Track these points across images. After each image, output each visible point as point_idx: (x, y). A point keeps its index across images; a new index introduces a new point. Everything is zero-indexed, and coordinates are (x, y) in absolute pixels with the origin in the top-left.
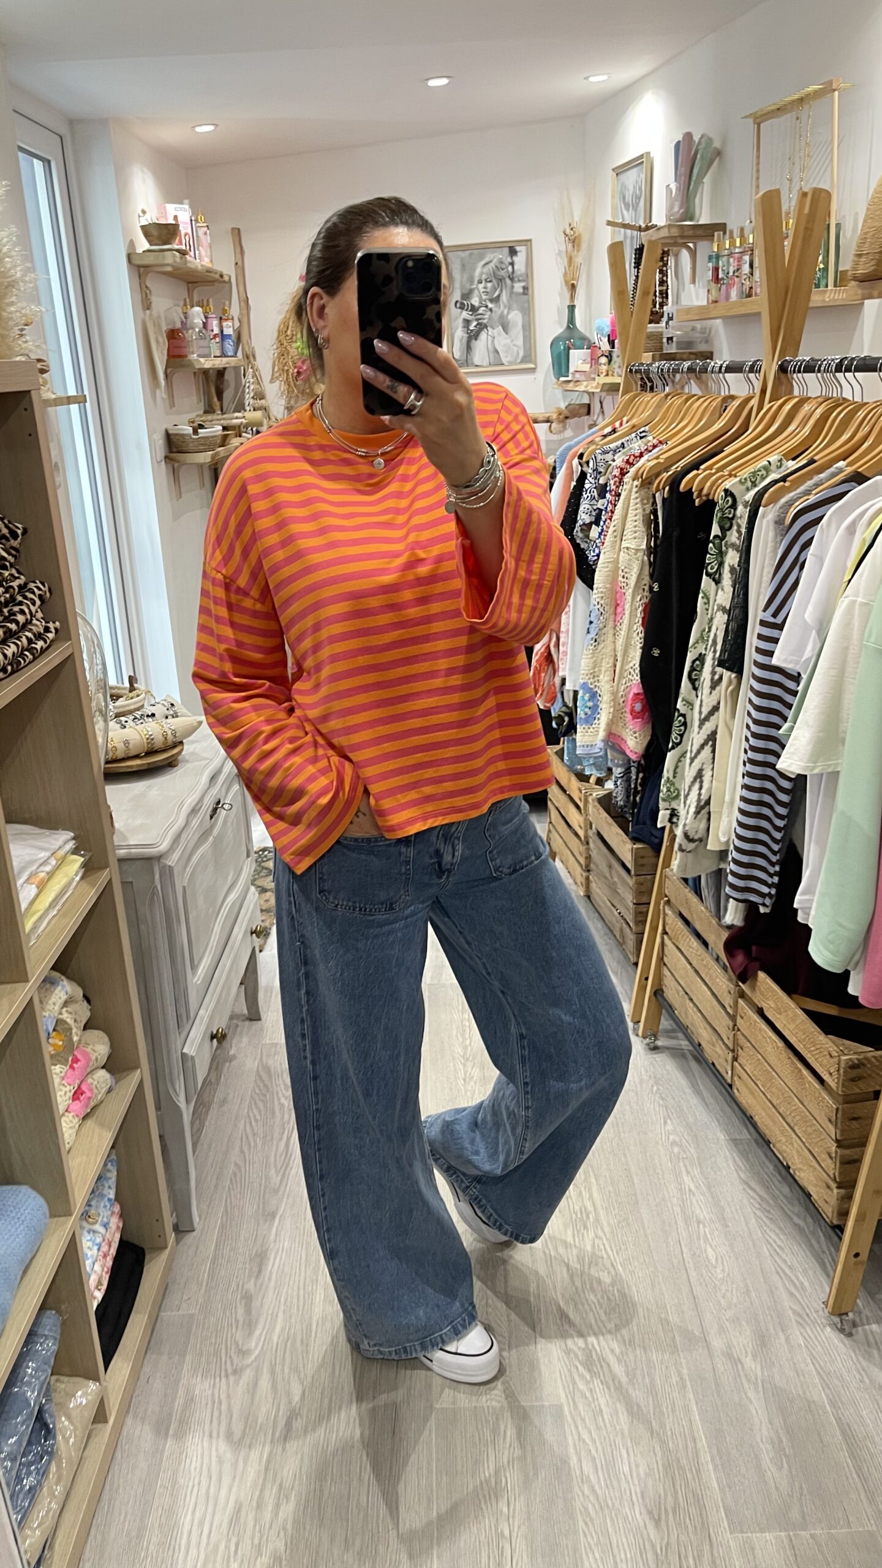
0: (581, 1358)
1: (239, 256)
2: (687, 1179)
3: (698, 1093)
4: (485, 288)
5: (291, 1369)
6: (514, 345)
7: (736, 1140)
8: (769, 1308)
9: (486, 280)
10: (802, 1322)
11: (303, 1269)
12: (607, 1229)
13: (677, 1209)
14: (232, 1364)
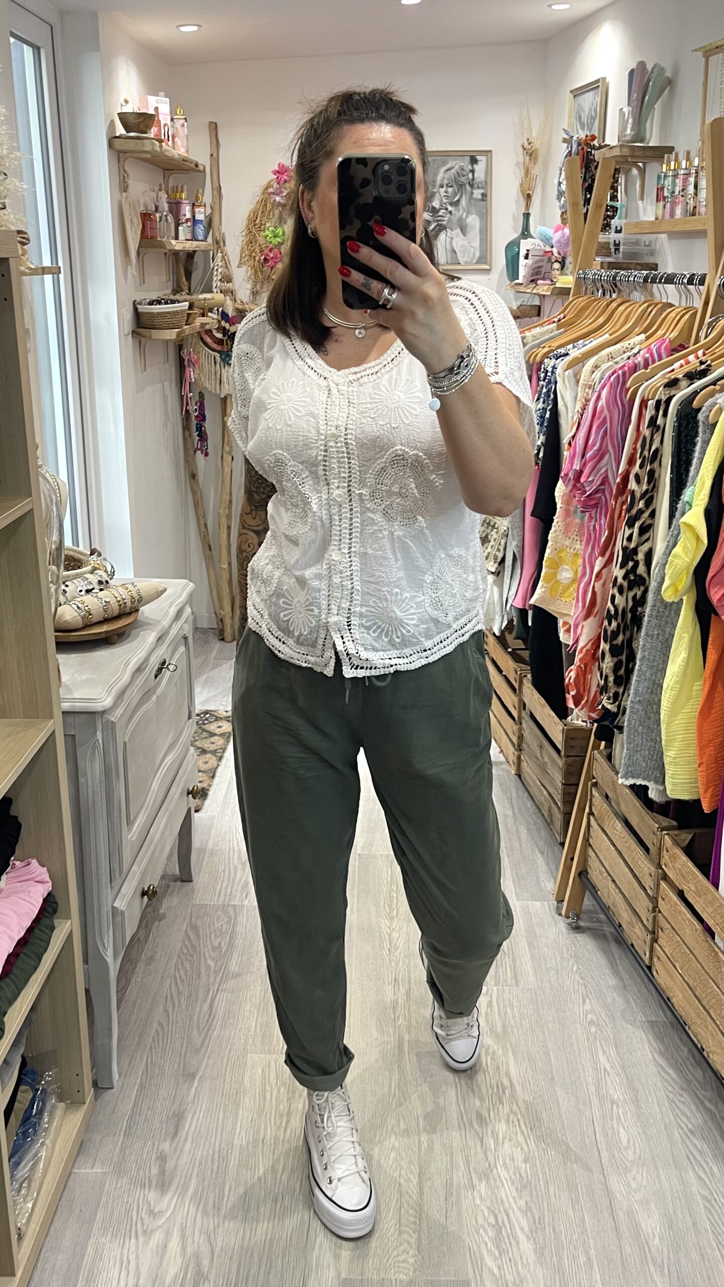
0: (490, 1235)
1: (214, 148)
2: (603, 1059)
3: (616, 973)
4: (446, 192)
5: (201, 1232)
6: (471, 247)
7: (652, 1022)
8: (677, 1191)
9: (447, 186)
10: (710, 1207)
11: (219, 1132)
12: (521, 1105)
13: (592, 1089)
14: (143, 1225)
